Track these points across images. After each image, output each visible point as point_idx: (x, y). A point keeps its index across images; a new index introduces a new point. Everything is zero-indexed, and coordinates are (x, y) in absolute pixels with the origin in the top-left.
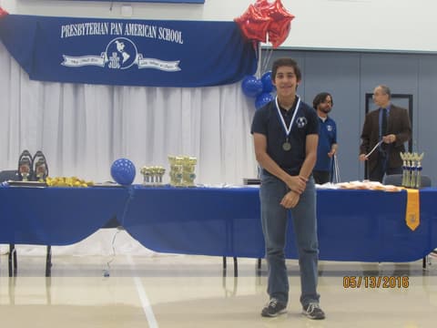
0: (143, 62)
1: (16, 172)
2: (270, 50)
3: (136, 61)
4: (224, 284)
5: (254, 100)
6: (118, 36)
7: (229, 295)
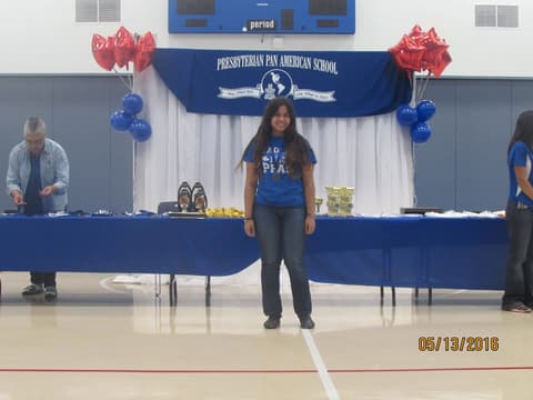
0: (299, 93)
1: (175, 203)
2: (425, 79)
3: (291, 92)
4: (382, 313)
5: (409, 129)
6: (274, 67)
7: (387, 324)
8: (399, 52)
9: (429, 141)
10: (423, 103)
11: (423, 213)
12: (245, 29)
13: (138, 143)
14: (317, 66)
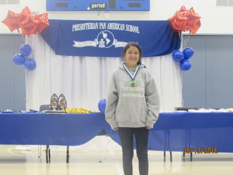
0: (118, 44)
1: (49, 105)
2: (188, 36)
3: (114, 44)
4: (165, 166)
5: (179, 63)
6: (104, 30)
7: (167, 172)
8: (173, 21)
9: (190, 70)
10: (187, 49)
11: (187, 110)
12: (89, 9)
13: (28, 72)
14: (128, 29)
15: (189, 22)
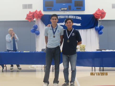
1: (45, 49)
5: (98, 32)
8: (95, 14)
9: (102, 34)
11: (101, 50)
12: (60, 10)
13: (37, 36)
14: (77, 18)
15: (102, 15)
